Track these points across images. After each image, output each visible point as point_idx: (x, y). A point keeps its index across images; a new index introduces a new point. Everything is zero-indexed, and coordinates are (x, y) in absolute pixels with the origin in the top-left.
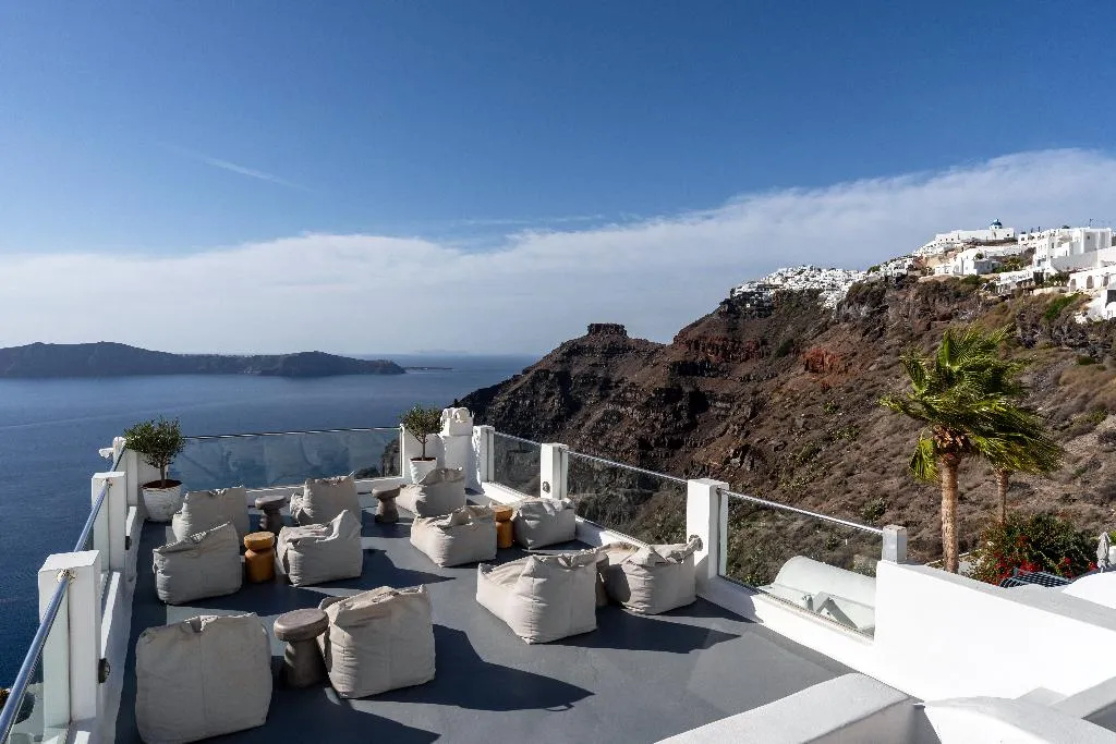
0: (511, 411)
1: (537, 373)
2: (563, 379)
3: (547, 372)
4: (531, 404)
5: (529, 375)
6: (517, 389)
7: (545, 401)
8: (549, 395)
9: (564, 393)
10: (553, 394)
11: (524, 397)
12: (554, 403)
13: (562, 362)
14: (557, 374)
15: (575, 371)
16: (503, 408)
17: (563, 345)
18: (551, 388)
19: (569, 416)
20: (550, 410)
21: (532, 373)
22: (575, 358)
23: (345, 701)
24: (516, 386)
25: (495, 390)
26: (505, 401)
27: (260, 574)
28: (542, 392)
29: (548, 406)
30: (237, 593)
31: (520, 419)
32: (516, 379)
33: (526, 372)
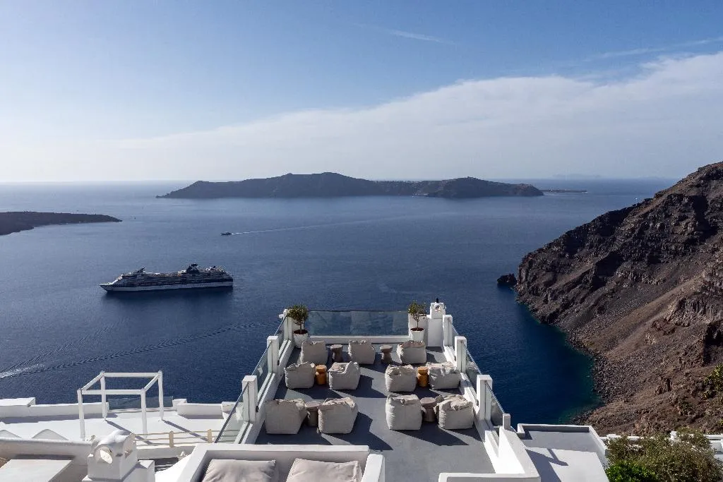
0: (641, 232)
1: (669, 197)
2: (699, 203)
3: (681, 197)
4: (662, 227)
5: (660, 200)
6: (648, 213)
7: (677, 224)
8: (682, 218)
9: (699, 217)
10: (685, 218)
11: (655, 220)
12: (687, 228)
13: (698, 186)
14: (691, 199)
15: (712, 196)
16: (633, 230)
17: (700, 170)
18: (685, 211)
19: (703, 239)
20: (683, 233)
21: (664, 198)
22: (714, 183)
23: (320, 433)
24: (649, 209)
25: (626, 212)
26: (635, 223)
27: (321, 382)
28: (676, 215)
29: (679, 230)
30: (312, 387)
31: (649, 240)
32: (647, 202)
33: (658, 196)
